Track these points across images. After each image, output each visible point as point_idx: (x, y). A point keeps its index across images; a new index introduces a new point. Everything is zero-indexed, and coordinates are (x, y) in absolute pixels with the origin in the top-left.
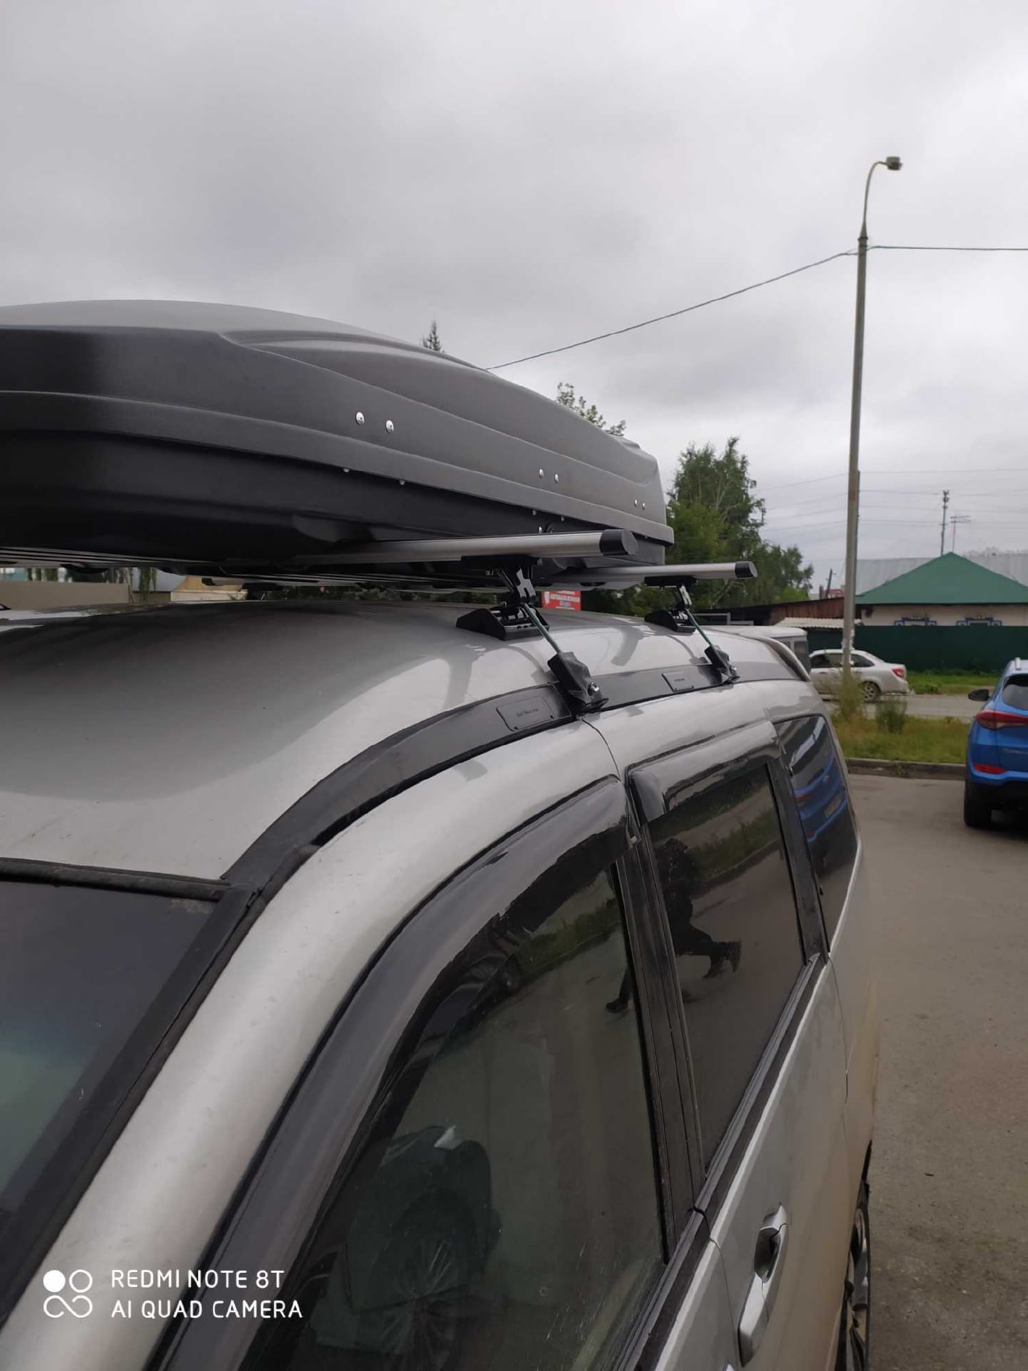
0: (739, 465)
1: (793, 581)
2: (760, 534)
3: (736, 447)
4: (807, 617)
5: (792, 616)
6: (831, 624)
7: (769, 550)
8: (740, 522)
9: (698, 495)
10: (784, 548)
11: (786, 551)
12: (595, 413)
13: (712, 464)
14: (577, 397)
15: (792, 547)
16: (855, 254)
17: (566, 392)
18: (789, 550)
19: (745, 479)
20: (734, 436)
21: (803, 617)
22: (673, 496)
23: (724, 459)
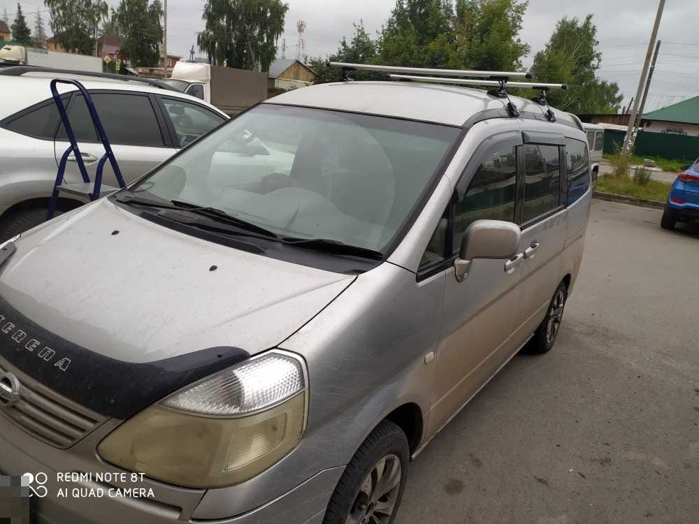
0: (591, 31)
1: (610, 103)
2: (595, 73)
3: (591, 20)
5: (602, 122)
8: (585, 66)
9: (563, 48)
13: (575, 29)
18: (611, 84)
19: (593, 40)
20: (591, 13)
23: (582, 27)
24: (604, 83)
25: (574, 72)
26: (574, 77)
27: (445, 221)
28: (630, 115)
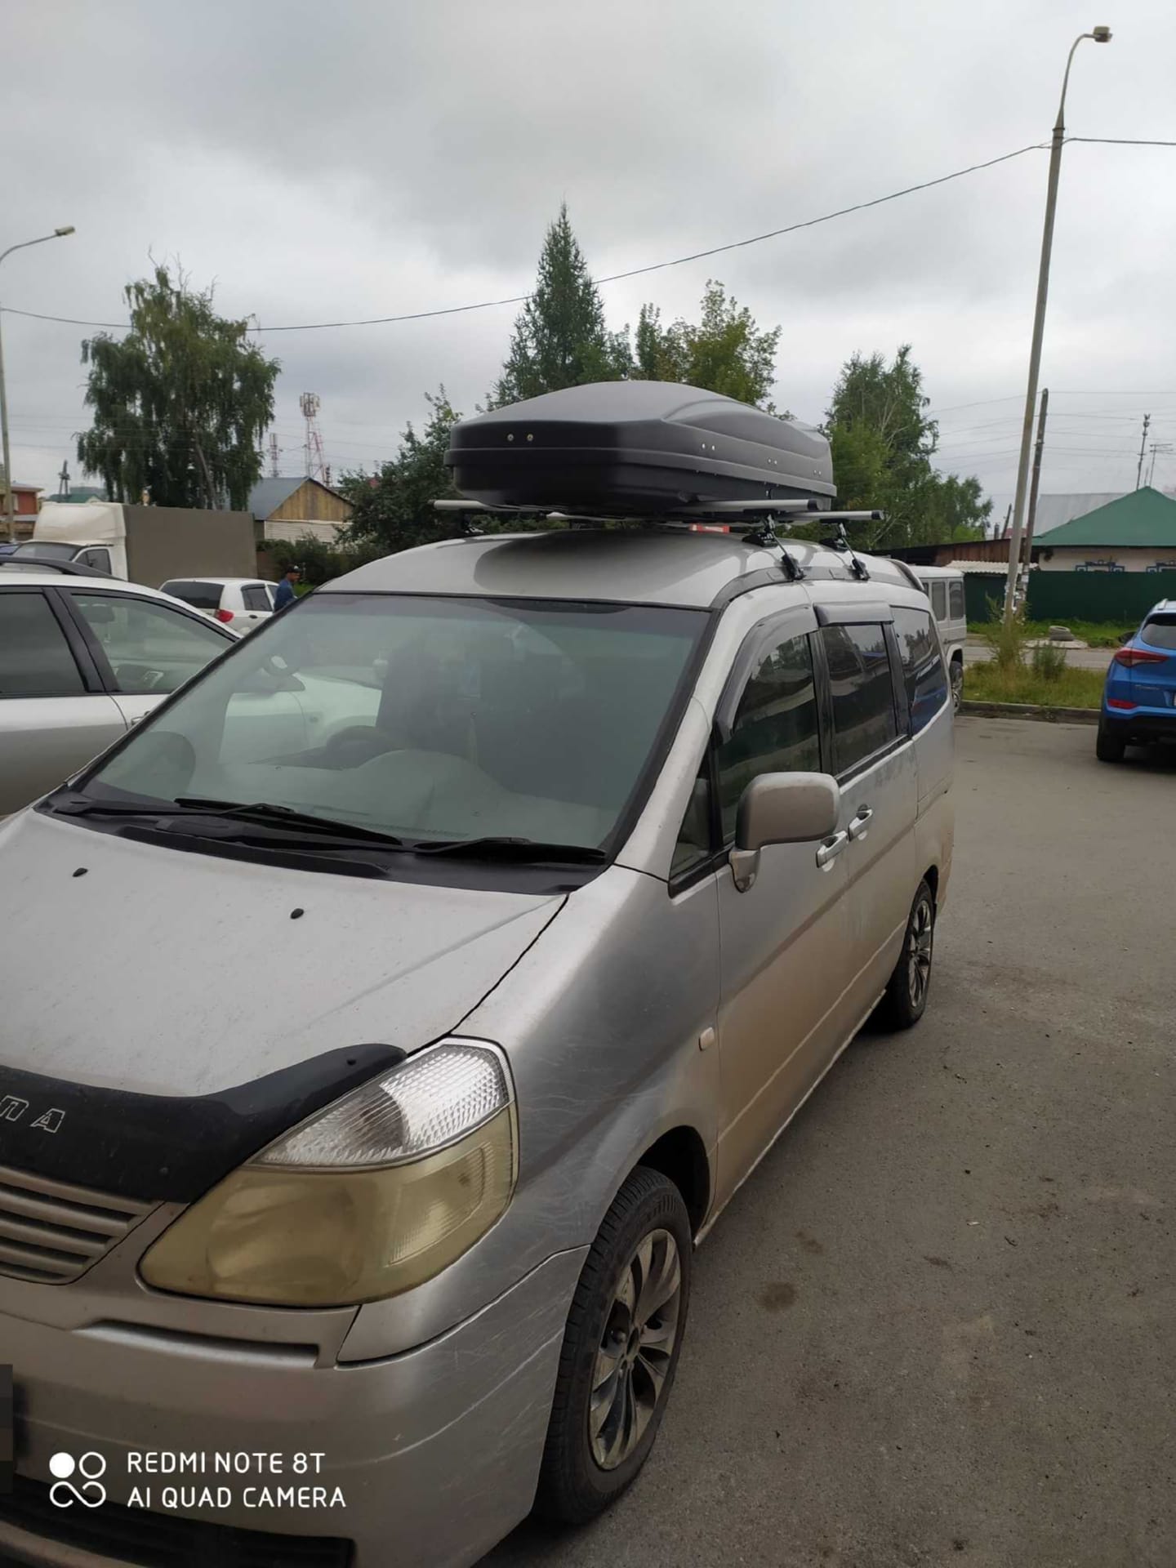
1: (968, 518)
2: (930, 462)
3: (908, 358)
4: (977, 560)
5: (957, 559)
6: (1000, 569)
8: (908, 448)
9: (861, 416)
10: (961, 480)
11: (963, 482)
12: (749, 317)
13: (880, 377)
14: (727, 296)
15: (970, 479)
16: (1049, 147)
17: (715, 291)
18: (966, 481)
19: (917, 396)
20: (905, 346)
21: (973, 560)
23: (893, 372)
24: (952, 481)
25: (889, 464)
26: (889, 473)
27: (703, 781)
28: (1009, 540)
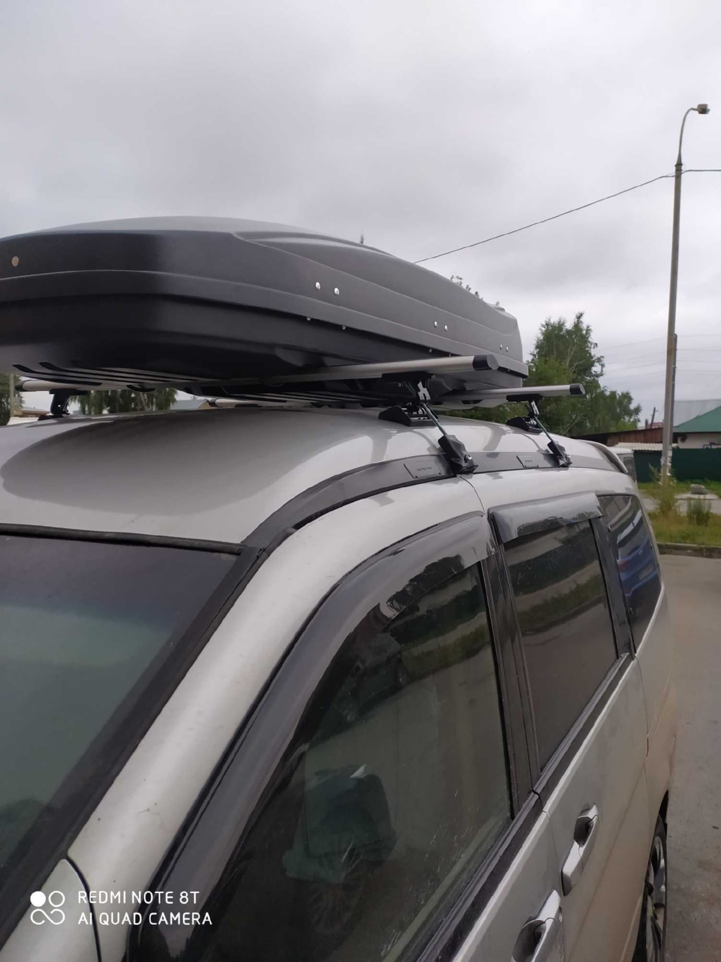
0: (584, 332)
1: (625, 416)
2: (599, 382)
3: (582, 319)
4: (635, 442)
5: (624, 442)
6: (654, 447)
7: (608, 393)
8: (585, 373)
9: (553, 354)
10: (619, 393)
11: (620, 394)
12: (479, 295)
13: (564, 331)
15: (625, 391)
16: (673, 177)
18: (623, 394)
19: (589, 342)
20: (580, 312)
21: (632, 442)
22: (534, 355)
23: (572, 328)
24: (613, 393)
